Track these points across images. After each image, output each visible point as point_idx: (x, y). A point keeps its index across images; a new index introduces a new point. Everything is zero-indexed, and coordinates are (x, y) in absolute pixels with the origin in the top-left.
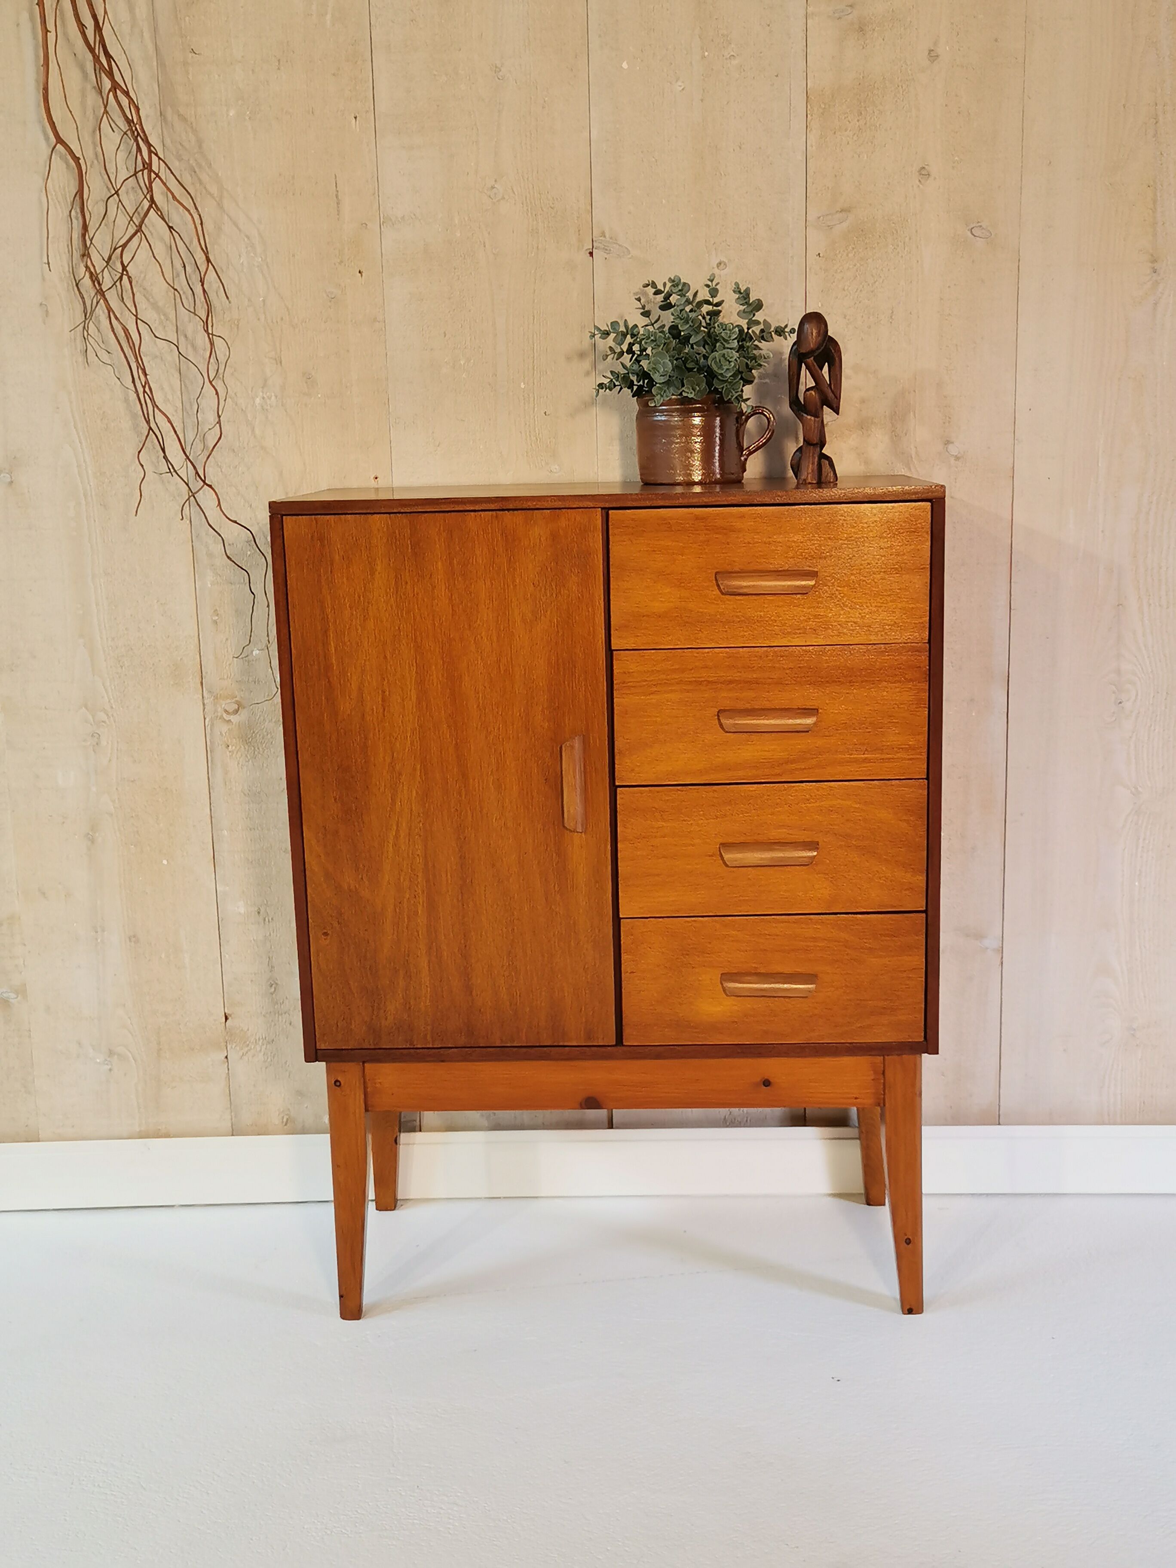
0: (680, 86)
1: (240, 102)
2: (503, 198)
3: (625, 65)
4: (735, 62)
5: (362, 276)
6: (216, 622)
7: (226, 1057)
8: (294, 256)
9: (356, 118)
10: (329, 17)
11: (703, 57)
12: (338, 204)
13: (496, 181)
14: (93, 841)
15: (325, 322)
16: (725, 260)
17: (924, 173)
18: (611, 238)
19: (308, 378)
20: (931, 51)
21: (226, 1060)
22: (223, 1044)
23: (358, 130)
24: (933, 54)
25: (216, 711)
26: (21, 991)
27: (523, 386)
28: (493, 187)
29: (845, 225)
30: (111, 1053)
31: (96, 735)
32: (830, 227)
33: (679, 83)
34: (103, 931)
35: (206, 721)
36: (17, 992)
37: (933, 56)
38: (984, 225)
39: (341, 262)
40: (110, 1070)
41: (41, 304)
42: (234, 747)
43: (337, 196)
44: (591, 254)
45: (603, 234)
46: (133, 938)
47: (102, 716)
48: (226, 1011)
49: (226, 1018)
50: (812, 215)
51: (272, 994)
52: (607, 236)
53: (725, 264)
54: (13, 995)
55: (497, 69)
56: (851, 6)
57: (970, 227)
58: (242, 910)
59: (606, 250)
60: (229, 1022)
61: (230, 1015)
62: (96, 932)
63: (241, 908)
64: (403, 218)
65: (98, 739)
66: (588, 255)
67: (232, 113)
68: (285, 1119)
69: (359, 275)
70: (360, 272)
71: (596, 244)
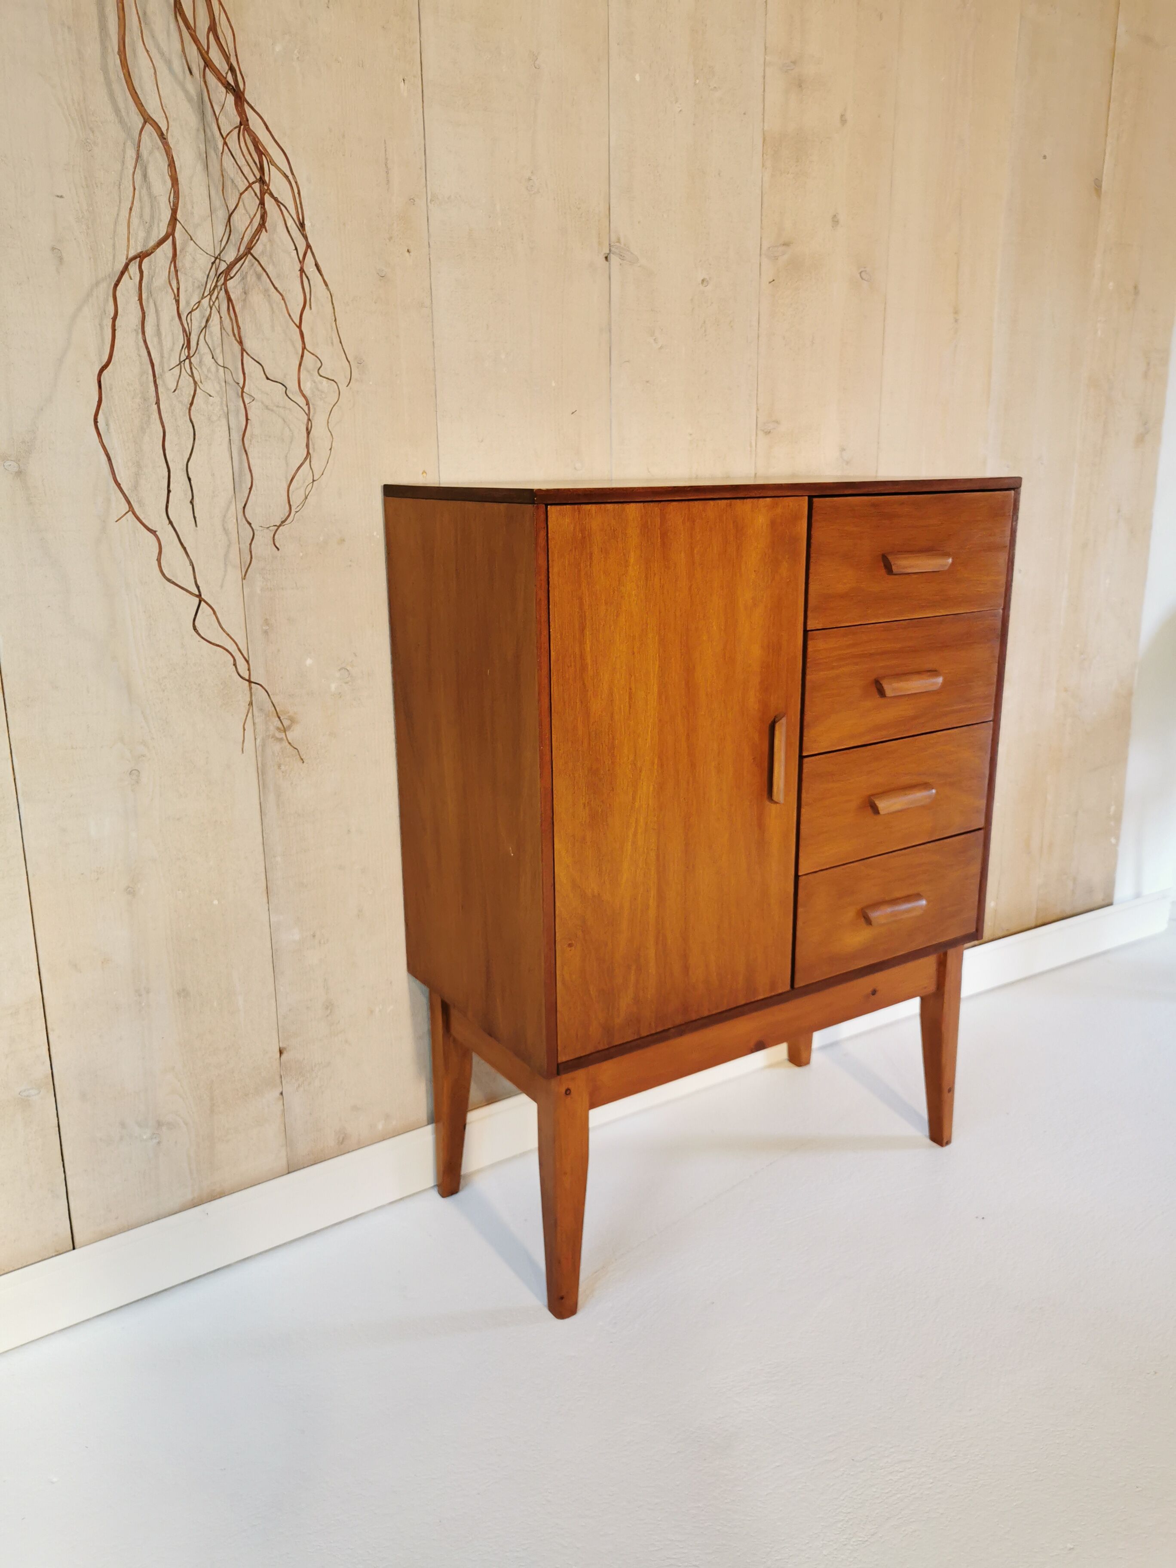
0: (679, 107)
1: (287, 37)
2: (538, 191)
3: (637, 78)
4: (717, 94)
5: (410, 255)
6: (266, 632)
7: (281, 1094)
8: (344, 224)
9: (404, 80)
11: (695, 84)
12: (387, 173)
13: (532, 173)
14: (133, 893)
15: (375, 303)
16: (706, 277)
17: (835, 221)
18: (625, 245)
19: (359, 363)
20: (842, 116)
21: (281, 1096)
22: (278, 1080)
23: (405, 94)
24: (843, 118)
25: (267, 730)
26: (45, 1084)
27: (554, 384)
28: (530, 179)
29: (785, 257)
30: (159, 1124)
31: (134, 773)
32: (776, 258)
33: (678, 104)
34: (148, 992)
35: (257, 743)
36: (39, 1087)
37: (843, 120)
38: (868, 270)
39: (390, 238)
40: (159, 1143)
42: (289, 767)
43: (386, 164)
44: (608, 258)
45: (619, 241)
46: (183, 993)
47: (141, 749)
48: (281, 1046)
49: (281, 1052)
50: (765, 245)
52: (622, 240)
53: (707, 281)
54: (34, 1092)
55: (534, 57)
56: (794, 63)
57: (860, 271)
58: (297, 937)
59: (622, 258)
60: (283, 1057)
61: (285, 1048)
62: (140, 995)
63: (296, 935)
64: (449, 198)
65: (138, 776)
66: (604, 259)
67: (278, 48)
68: (341, 1139)
69: (407, 254)
70: (408, 251)
71: (613, 249)
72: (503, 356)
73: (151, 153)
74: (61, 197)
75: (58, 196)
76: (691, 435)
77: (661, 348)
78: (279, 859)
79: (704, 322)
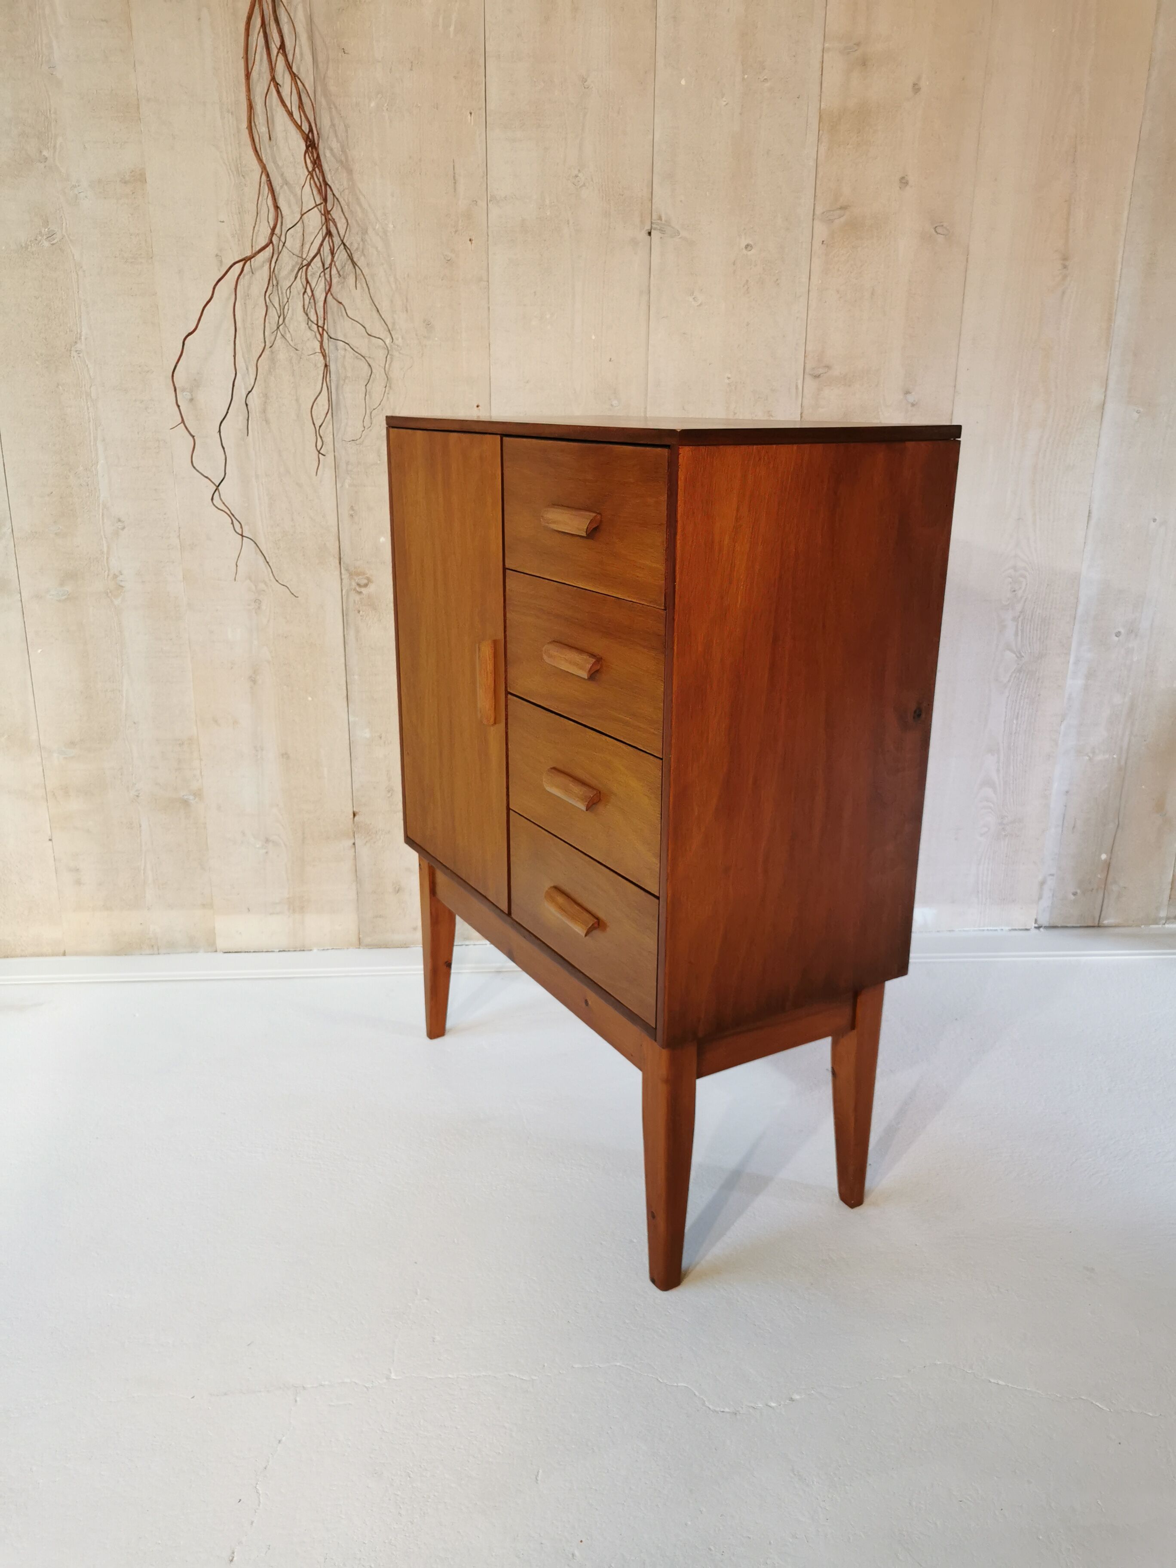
0: (725, 101)
1: (380, 96)
2: (584, 185)
3: (683, 82)
4: (767, 85)
5: (471, 243)
6: (352, 516)
7: (354, 844)
8: (419, 224)
9: (471, 113)
10: (452, 29)
11: (743, 79)
12: (455, 183)
13: (579, 171)
14: (254, 681)
15: (442, 280)
16: (751, 243)
17: (904, 182)
18: (666, 222)
19: (428, 325)
20: (915, 85)
21: (353, 846)
22: (352, 834)
23: (472, 124)
24: (916, 87)
25: (350, 585)
26: (198, 794)
27: (593, 337)
28: (577, 176)
29: (842, 219)
30: (267, 841)
31: (258, 602)
32: (832, 221)
33: (724, 99)
34: (262, 750)
35: (343, 592)
36: (195, 795)
37: (916, 88)
38: (945, 224)
39: (456, 231)
40: (267, 853)
41: (217, 255)
42: (364, 613)
43: (454, 177)
44: (650, 234)
45: (660, 218)
46: (285, 755)
47: (262, 586)
48: (354, 810)
49: (354, 815)
50: (819, 211)
51: (389, 797)
52: (663, 219)
53: (751, 246)
54: (191, 797)
55: (584, 80)
56: (858, 44)
57: (934, 226)
58: (368, 735)
59: (662, 231)
60: (356, 818)
61: (357, 813)
62: (257, 751)
63: (367, 734)
64: (506, 197)
65: (260, 604)
66: (647, 234)
67: (373, 104)
68: (397, 889)
69: (469, 242)
70: (470, 240)
71: (654, 226)
72: (548, 316)
73: (282, 187)
74: (223, 222)
75: (221, 222)
76: (729, 378)
77: (700, 305)
78: (356, 677)
79: (747, 281)
